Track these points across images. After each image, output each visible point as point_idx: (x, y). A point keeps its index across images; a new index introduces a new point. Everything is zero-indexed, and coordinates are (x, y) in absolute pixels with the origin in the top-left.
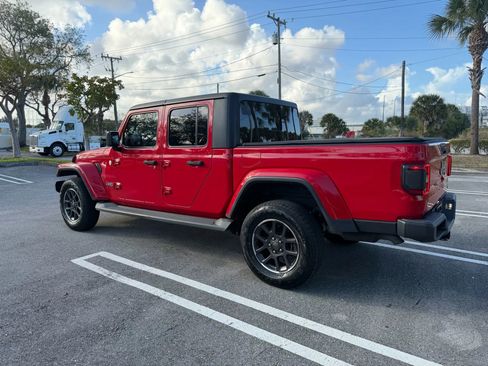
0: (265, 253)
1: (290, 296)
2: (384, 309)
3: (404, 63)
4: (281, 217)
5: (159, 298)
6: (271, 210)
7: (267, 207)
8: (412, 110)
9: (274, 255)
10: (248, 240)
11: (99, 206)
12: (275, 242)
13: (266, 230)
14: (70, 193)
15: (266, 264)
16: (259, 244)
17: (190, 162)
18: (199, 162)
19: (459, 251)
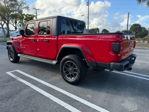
0: (67, 73)
1: (74, 87)
2: (105, 94)
3: (129, 13)
4: (72, 60)
5: (29, 86)
6: (69, 58)
7: (68, 57)
8: (131, 28)
9: (70, 73)
10: (62, 68)
11: (19, 55)
12: (70, 69)
13: (68, 65)
14: (11, 50)
15: (68, 76)
16: (65, 69)
17: (44, 40)
18: (47, 41)
19: (137, 74)
